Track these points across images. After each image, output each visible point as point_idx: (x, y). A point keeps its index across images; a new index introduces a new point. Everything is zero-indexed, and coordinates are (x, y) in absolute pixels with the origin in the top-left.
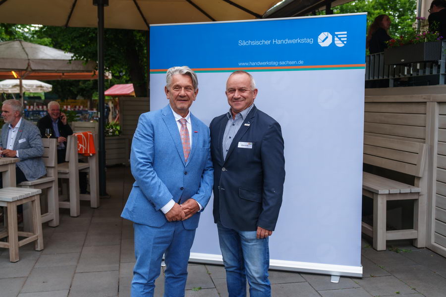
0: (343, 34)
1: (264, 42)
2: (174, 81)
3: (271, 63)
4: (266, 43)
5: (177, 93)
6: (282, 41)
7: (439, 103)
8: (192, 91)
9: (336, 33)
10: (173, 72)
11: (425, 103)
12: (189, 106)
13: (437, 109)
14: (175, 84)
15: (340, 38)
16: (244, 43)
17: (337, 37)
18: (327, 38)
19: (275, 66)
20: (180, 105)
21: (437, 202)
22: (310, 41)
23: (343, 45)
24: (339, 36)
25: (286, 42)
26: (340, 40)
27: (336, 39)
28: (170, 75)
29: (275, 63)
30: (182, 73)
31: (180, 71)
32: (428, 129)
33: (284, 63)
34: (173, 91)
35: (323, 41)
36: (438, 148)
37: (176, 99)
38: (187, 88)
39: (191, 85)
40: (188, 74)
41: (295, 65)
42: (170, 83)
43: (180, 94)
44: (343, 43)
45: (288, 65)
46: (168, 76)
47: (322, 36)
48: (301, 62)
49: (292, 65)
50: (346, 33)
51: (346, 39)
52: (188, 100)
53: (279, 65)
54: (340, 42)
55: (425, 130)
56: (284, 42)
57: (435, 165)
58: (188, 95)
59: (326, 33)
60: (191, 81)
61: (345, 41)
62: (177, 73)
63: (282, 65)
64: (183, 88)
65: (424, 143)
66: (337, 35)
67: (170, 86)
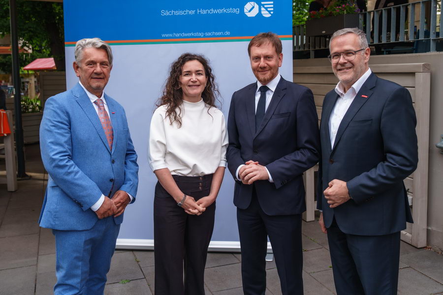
0: (270, 4)
1: (188, 12)
3: (196, 34)
6: (207, 11)
9: (262, 3)
10: (84, 45)
14: (89, 60)
15: (266, 9)
16: (167, 13)
17: (264, 7)
18: (253, 7)
19: (200, 37)
20: (95, 84)
22: (236, 11)
23: (270, 15)
24: (265, 6)
25: (211, 11)
26: (267, 10)
27: (263, 9)
29: (200, 34)
30: (97, 46)
31: (94, 44)
33: (210, 34)
34: (86, 68)
35: (250, 11)
38: (102, 64)
40: (103, 48)
41: (221, 36)
42: (81, 57)
43: (95, 71)
44: (270, 13)
45: (214, 36)
47: (248, 6)
48: (228, 33)
49: (218, 36)
50: (272, 2)
51: (272, 9)
52: (103, 77)
53: (205, 36)
54: (267, 12)
59: (252, 3)
61: (272, 11)
62: (90, 46)
63: (208, 37)
64: (98, 64)
66: (263, 5)
67: (81, 61)
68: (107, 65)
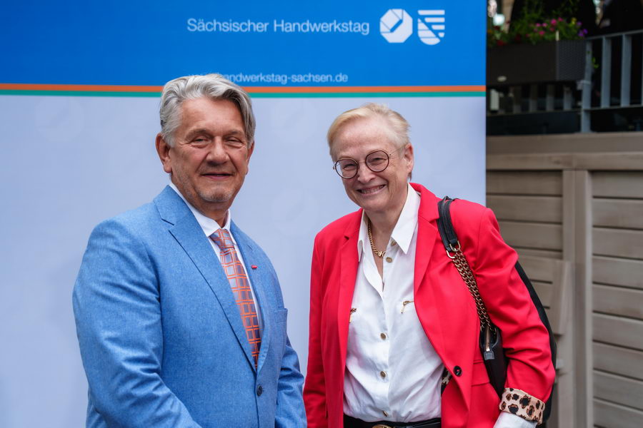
0: (436, 16)
1: (252, 26)
2: (188, 119)
3: (271, 78)
4: (256, 27)
5: (199, 154)
6: (296, 27)
7: (594, 172)
8: (244, 148)
9: (421, 12)
10: (183, 92)
11: (558, 173)
12: (237, 190)
13: (589, 185)
14: (194, 127)
15: (429, 25)
16: (203, 27)
17: (423, 21)
18: (400, 22)
19: (279, 84)
20: (209, 189)
21: (596, 387)
22: (363, 28)
23: (436, 41)
24: (428, 20)
25: (305, 27)
26: (431, 29)
27: (421, 26)
28: (174, 101)
29: (280, 78)
30: (214, 94)
31: (207, 89)
32: (568, 228)
33: (301, 78)
34: (188, 148)
35: (393, 30)
36: (594, 269)
37: (197, 170)
38: (228, 138)
39: (239, 128)
40: (231, 98)
41: (328, 84)
42: (174, 123)
43: (210, 157)
44: (437, 36)
45: (312, 84)
46: (166, 103)
47: (389, 18)
48: (343, 78)
49: (321, 84)
50: (442, 12)
51: (442, 27)
52: (233, 171)
53: (290, 83)
54: (430, 34)
55: (561, 232)
56: (300, 28)
57: (589, 306)
58: (232, 160)
59: (399, 12)
60: (239, 119)
61: (441, 31)
62: (198, 94)
63: (297, 84)
64: (218, 140)
65: (561, 258)
66: (423, 18)
67: (176, 133)
68: (240, 141)
